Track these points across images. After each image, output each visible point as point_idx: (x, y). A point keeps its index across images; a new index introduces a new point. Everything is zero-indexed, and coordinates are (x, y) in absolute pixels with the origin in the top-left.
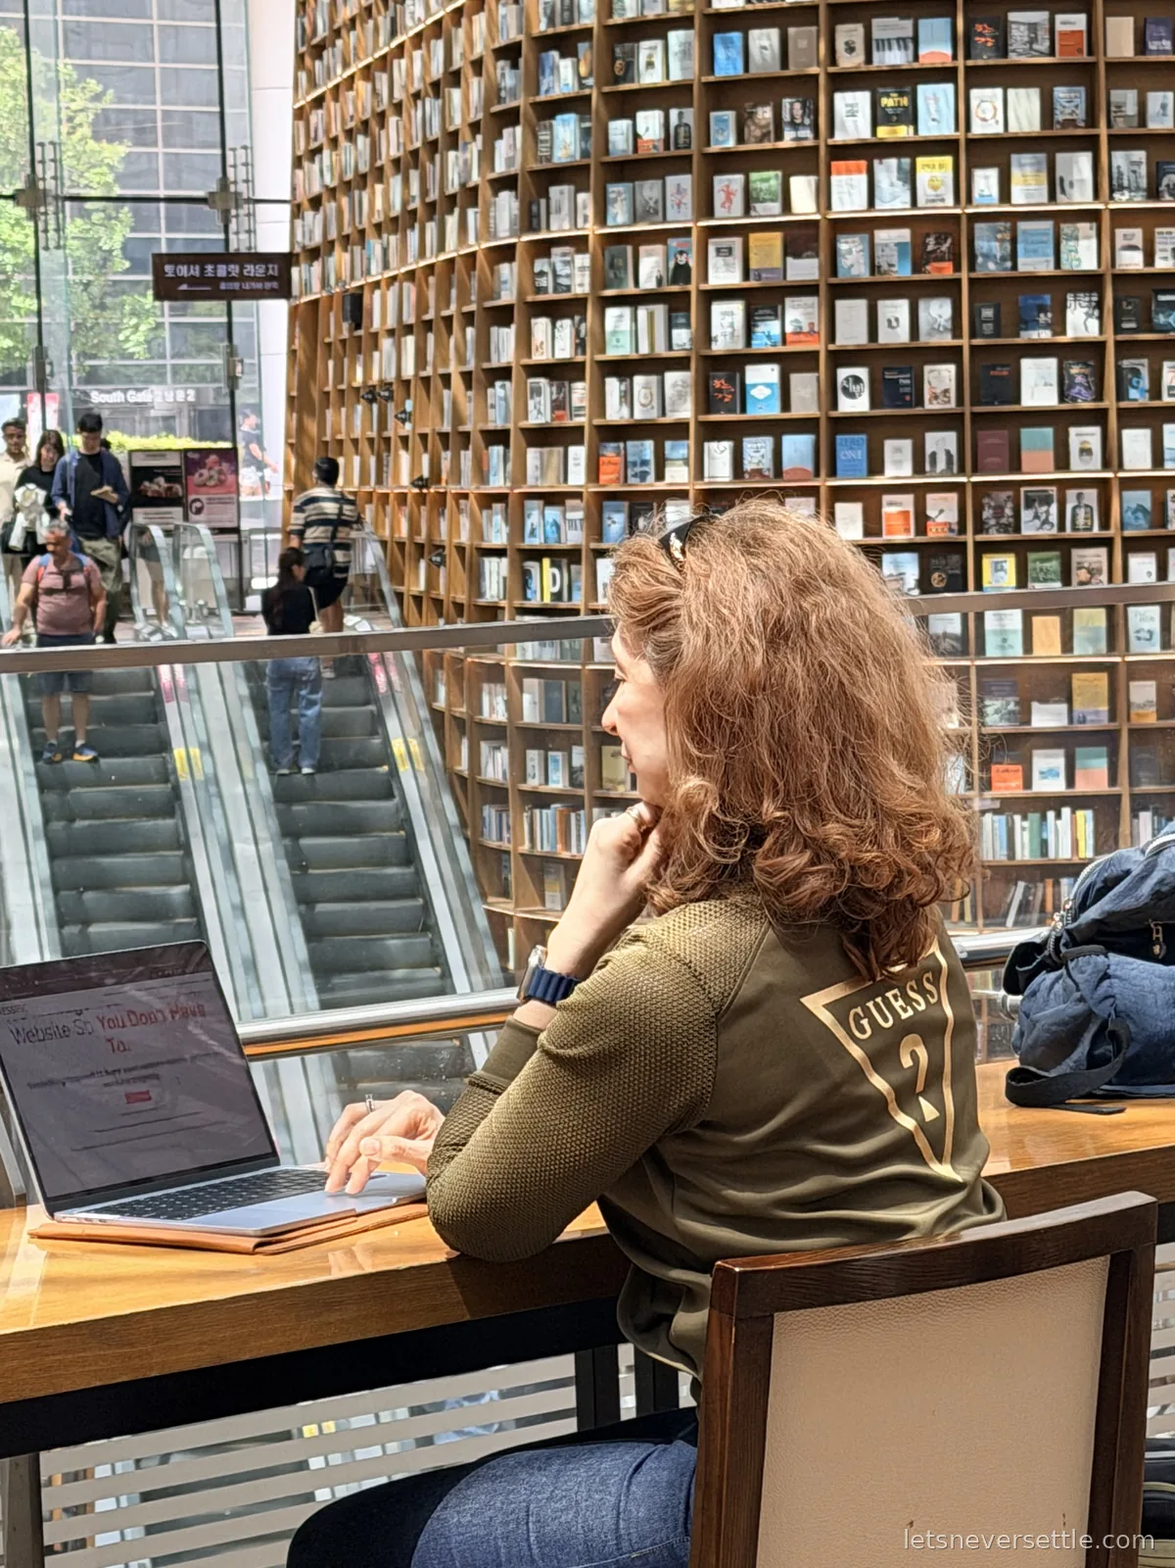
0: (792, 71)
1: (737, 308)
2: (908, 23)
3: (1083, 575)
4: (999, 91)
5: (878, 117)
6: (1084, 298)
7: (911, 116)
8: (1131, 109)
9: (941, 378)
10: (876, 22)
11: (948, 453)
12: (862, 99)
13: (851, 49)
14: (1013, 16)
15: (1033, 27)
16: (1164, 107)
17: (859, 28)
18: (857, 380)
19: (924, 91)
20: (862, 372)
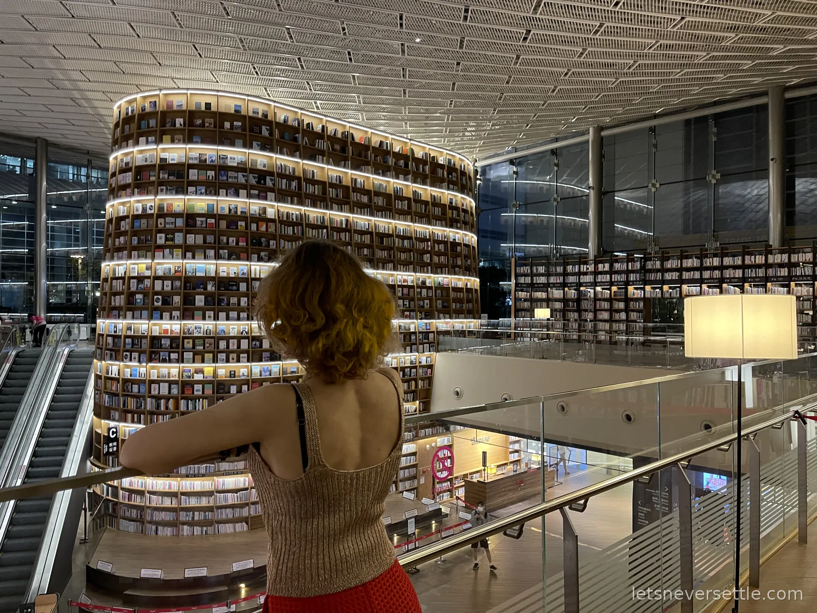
0: (149, 228)
1: (135, 281)
2: (174, 219)
3: (208, 345)
4: (193, 235)
5: (167, 239)
6: (211, 282)
7: (173, 240)
8: (225, 241)
9: (177, 299)
10: (166, 218)
11: (178, 316)
12: (163, 235)
13: (161, 224)
14: (197, 219)
15: (202, 221)
16: (233, 241)
17: (163, 220)
18: (159, 299)
19: (176, 234)
20: (160, 297)
